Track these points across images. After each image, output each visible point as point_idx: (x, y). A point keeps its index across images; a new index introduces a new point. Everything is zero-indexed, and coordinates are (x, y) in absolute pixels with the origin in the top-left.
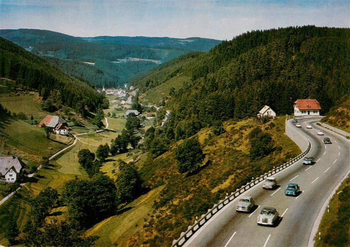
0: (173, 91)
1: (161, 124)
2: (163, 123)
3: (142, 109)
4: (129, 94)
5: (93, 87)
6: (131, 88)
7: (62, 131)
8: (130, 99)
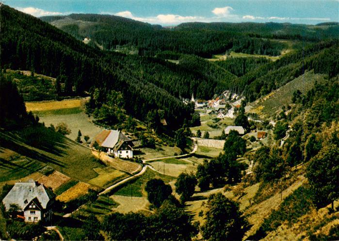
0: (299, 96)
1: (280, 144)
2: (282, 143)
3: (250, 126)
4: (230, 104)
5: (177, 95)
6: (233, 97)
7: (124, 154)
8: (231, 112)
